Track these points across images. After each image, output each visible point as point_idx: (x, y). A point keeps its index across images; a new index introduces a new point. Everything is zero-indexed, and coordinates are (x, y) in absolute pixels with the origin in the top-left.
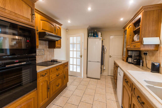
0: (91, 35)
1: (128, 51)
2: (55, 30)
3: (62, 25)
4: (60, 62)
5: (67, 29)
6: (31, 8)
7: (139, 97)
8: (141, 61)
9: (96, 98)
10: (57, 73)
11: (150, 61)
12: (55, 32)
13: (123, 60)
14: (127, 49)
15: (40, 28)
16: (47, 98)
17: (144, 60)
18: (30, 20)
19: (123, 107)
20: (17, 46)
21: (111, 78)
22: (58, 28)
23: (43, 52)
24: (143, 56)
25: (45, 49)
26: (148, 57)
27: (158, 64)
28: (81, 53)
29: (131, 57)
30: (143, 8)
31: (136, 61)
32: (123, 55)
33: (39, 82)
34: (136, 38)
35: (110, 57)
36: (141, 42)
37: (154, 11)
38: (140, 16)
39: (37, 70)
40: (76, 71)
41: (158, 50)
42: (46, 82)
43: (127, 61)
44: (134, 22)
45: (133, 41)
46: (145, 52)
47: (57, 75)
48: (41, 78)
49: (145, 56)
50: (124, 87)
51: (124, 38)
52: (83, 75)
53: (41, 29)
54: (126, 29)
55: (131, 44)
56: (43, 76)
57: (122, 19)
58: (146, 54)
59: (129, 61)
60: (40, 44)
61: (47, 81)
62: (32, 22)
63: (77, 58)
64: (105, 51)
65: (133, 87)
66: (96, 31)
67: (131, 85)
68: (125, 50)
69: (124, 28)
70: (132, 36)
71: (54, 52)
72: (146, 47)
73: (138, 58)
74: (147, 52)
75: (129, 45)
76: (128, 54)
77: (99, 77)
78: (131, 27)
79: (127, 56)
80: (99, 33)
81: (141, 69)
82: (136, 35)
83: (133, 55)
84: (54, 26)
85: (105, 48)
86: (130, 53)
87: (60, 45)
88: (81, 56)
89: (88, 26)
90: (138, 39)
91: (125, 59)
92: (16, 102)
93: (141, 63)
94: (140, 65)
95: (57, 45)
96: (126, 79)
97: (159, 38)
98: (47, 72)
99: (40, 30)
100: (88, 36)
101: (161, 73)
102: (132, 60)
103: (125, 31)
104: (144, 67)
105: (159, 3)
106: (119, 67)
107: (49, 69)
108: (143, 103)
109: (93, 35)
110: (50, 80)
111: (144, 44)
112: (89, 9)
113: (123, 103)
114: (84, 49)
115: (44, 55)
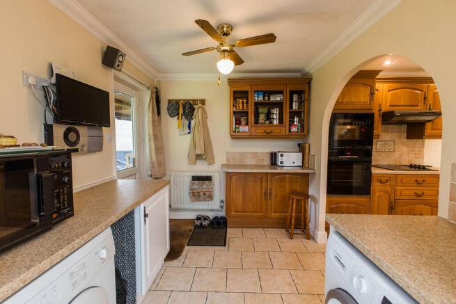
2: (425, 98)
6: (371, 86)
10: (418, 190)
12: (424, 103)
15: (386, 104)
18: (367, 103)
20: (348, 135)
23: (391, 145)
25: (397, 141)
42: (387, 195)
47: (416, 194)
48: (377, 184)
53: (388, 105)
56: (381, 181)
60: (386, 131)
61: (390, 194)
62: (370, 104)
84: (422, 91)
95: (428, 132)
98: (389, 177)
99: (386, 108)
110: (395, 196)
115: (394, 151)
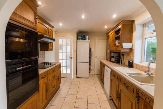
0: (80, 38)
1: (111, 52)
2: (48, 32)
3: (54, 27)
4: (54, 64)
5: (56, 31)
6: (35, 13)
7: (125, 83)
8: (120, 60)
9: (89, 94)
10: (53, 75)
11: (126, 59)
12: (48, 34)
13: (107, 60)
14: (110, 51)
16: (46, 99)
17: (123, 59)
18: (34, 24)
19: (111, 96)
21: (97, 76)
22: (50, 30)
24: (122, 56)
26: (125, 57)
27: (132, 61)
28: (71, 55)
29: (113, 57)
30: (122, 21)
31: (117, 60)
32: (106, 56)
33: (40, 84)
34: (117, 43)
35: (96, 58)
36: (121, 46)
37: (128, 24)
38: (120, 27)
39: (39, 73)
40: (66, 73)
41: (131, 52)
43: (110, 61)
44: (115, 30)
45: (115, 45)
46: (123, 53)
47: (53, 77)
48: (42, 80)
49: (123, 56)
50: (111, 80)
51: (108, 41)
52: (73, 76)
54: (108, 35)
55: (114, 47)
56: (43, 78)
57: (106, 27)
58: (123, 55)
59: (112, 60)
61: (46, 83)
63: (66, 60)
64: (92, 52)
65: (120, 78)
66: (84, 34)
67: (118, 77)
68: (108, 51)
69: (107, 33)
70: (114, 41)
71: (45, 54)
72: (124, 50)
73: (118, 58)
74: (124, 53)
75: (112, 48)
76: (111, 55)
77: (88, 76)
78: (113, 34)
79: (110, 57)
80: (87, 36)
81: (120, 66)
82: (117, 41)
83: (115, 56)
84: (47, 28)
85: (91, 50)
86: (112, 54)
87: (52, 47)
88: (71, 58)
89: (77, 30)
90: (119, 44)
91: (109, 59)
92: (23, 105)
93: (120, 62)
94: (120, 63)
95: (50, 47)
96: (113, 74)
97: (131, 43)
98: (46, 73)
100: (77, 39)
101: (134, 68)
102: (115, 59)
103: (108, 37)
104: (122, 65)
105: (130, 20)
106: (105, 66)
107: (48, 71)
108: (128, 86)
109: (82, 38)
110: (48, 82)
111: (123, 47)
112: (83, 17)
113: (111, 93)
114: (74, 51)
